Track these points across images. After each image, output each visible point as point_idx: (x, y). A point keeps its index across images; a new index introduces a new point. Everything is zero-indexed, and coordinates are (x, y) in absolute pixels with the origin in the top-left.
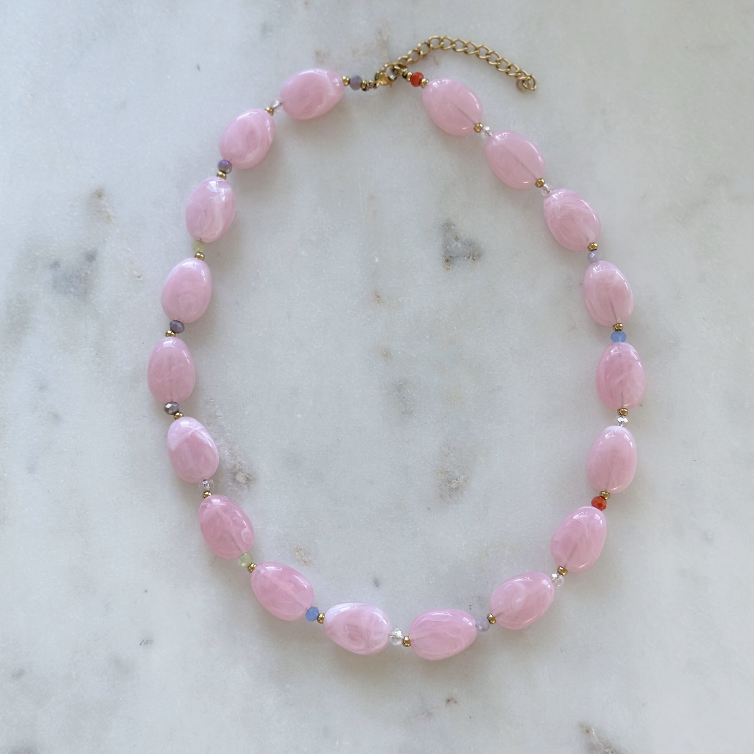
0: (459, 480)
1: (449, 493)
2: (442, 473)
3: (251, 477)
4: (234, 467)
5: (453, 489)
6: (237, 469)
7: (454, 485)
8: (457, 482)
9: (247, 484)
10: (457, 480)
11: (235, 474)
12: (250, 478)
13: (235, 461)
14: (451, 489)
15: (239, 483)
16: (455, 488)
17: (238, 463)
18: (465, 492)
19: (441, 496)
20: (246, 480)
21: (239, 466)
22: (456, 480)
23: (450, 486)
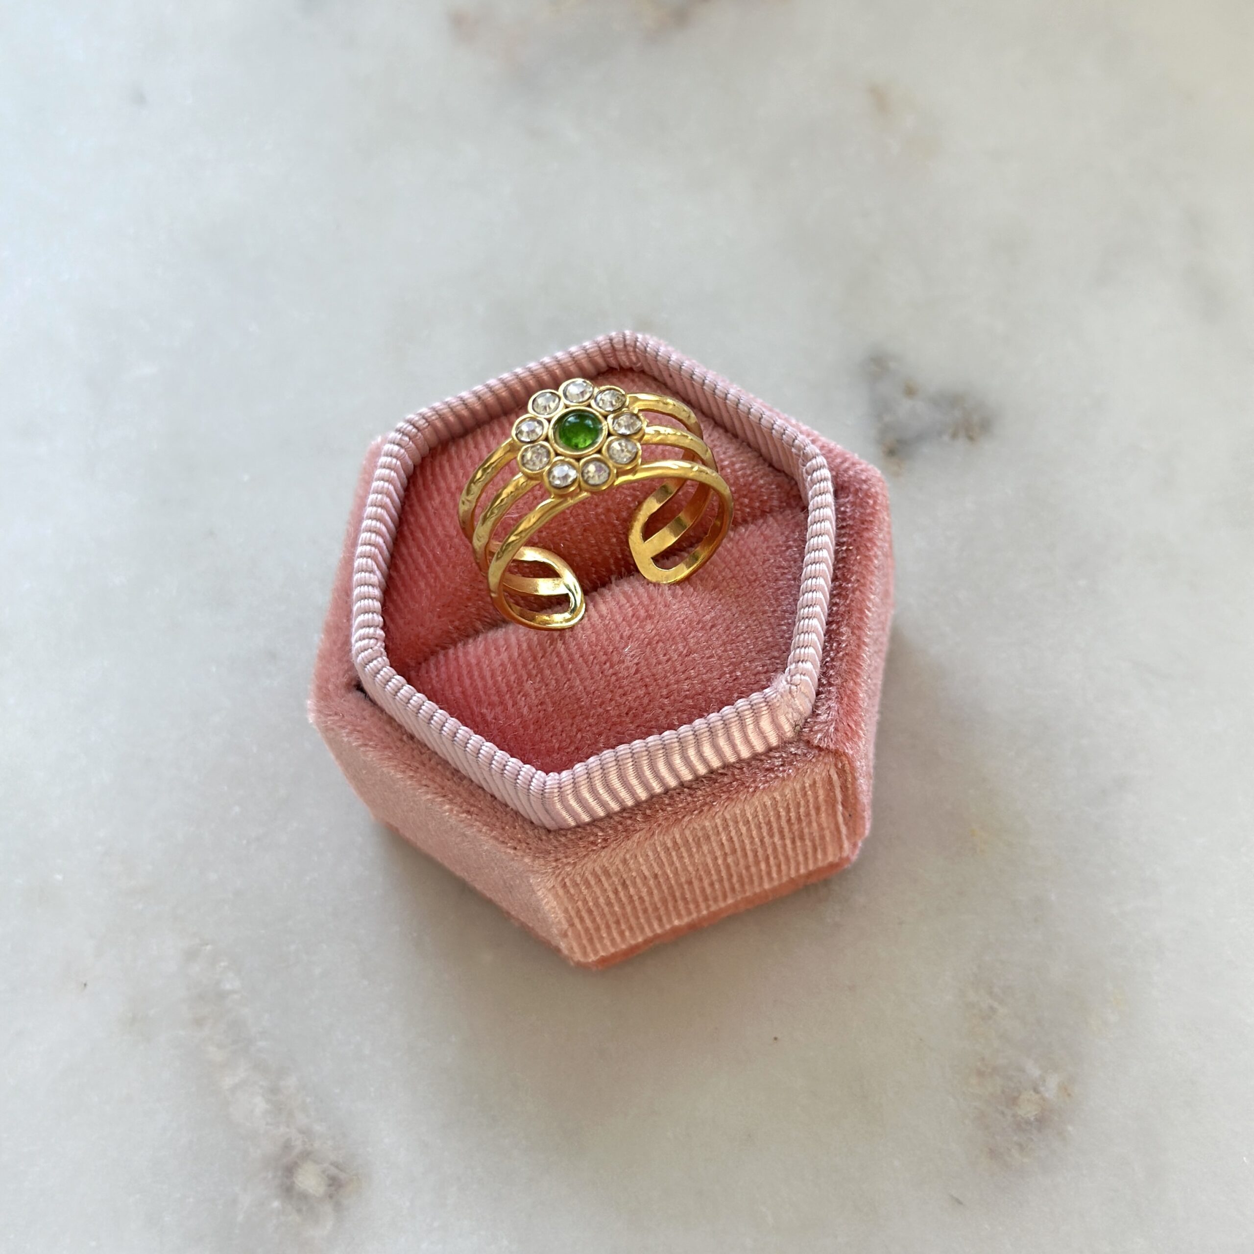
0: (1042, 1089)
1: (1015, 1138)
2: (980, 1074)
3: (341, 1170)
4: (287, 1146)
5: (1028, 1122)
6: (296, 1152)
7: (1028, 1110)
8: (1035, 1097)
9: (331, 1197)
10: (1036, 1091)
11: (290, 1170)
12: (342, 1176)
13: (288, 1126)
14: (1021, 1126)
15: (304, 1197)
16: (1032, 1119)
17: (301, 1132)
18: (1070, 1128)
19: (993, 1153)
20: (330, 1185)
21: (304, 1143)
22: (1032, 1092)
23: (1014, 1116)
